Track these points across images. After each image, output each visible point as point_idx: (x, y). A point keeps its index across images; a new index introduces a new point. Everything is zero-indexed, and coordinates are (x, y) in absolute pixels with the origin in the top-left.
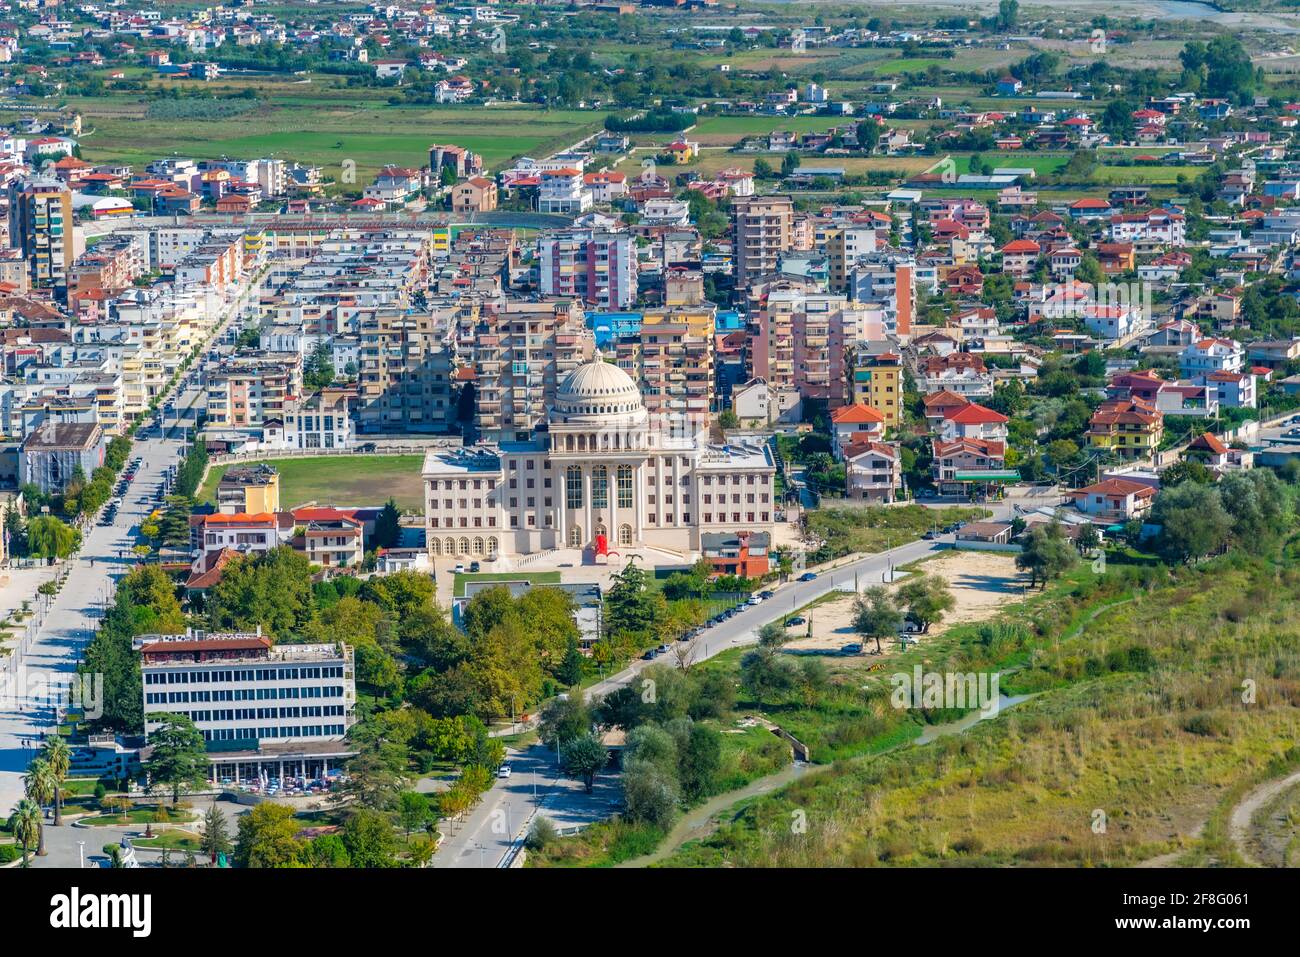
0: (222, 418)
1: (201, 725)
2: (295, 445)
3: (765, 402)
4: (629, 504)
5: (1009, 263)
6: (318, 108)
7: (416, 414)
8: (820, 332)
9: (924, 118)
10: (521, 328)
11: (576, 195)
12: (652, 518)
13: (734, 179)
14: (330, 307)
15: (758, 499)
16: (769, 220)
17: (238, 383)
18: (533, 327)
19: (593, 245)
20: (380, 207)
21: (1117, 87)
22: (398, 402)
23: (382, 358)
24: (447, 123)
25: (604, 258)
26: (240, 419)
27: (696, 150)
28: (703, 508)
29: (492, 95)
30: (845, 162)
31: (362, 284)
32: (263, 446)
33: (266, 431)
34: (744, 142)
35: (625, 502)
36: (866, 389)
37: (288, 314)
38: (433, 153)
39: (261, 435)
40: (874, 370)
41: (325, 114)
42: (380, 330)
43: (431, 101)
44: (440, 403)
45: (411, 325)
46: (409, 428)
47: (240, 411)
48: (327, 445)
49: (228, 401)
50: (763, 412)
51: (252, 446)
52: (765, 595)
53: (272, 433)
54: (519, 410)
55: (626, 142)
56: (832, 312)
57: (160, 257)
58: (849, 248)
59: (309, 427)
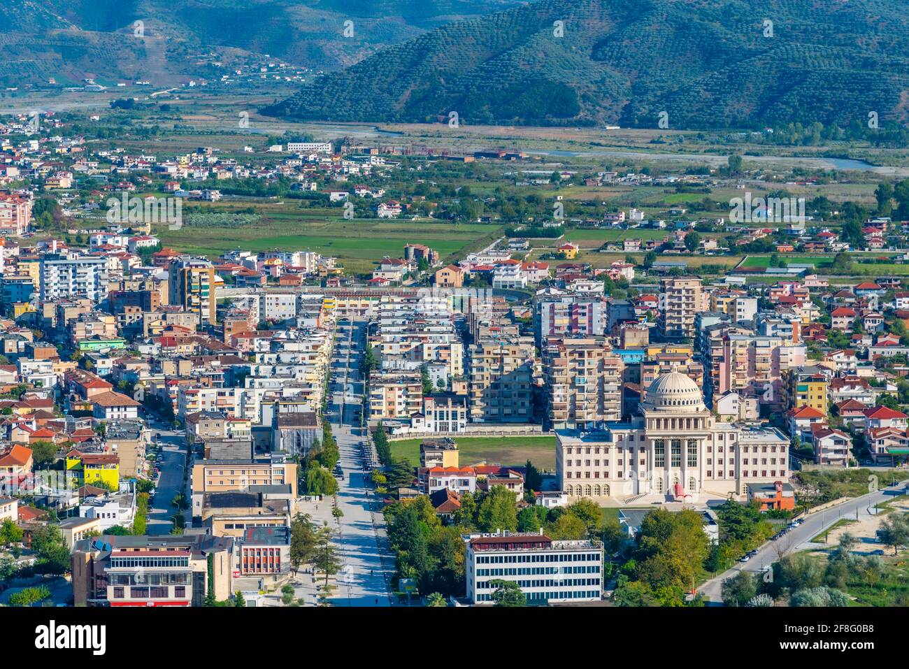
0: (380, 412)
1: (525, 590)
2: (432, 429)
3: (737, 405)
4: (695, 464)
5: (836, 323)
6: (300, 220)
7: (507, 411)
8: (765, 360)
9: (716, 231)
10: (581, 354)
11: (517, 278)
12: (709, 474)
13: (619, 268)
14: (418, 344)
15: (778, 462)
16: (687, 291)
17: (391, 389)
18: (589, 354)
19: (577, 306)
20: (387, 283)
21: (836, 213)
22: (496, 403)
23: (486, 374)
24: (393, 231)
25: (584, 314)
26: (391, 412)
27: (578, 250)
28: (743, 467)
29: (415, 213)
30: (679, 259)
31: (425, 330)
32: (412, 430)
33: (414, 420)
34: (606, 245)
35: (693, 463)
36: (804, 397)
37: (391, 348)
38: (406, 249)
39: (410, 422)
40: (810, 384)
41: (307, 225)
42: (485, 355)
43: (376, 215)
44: (523, 404)
45: (506, 352)
46: (503, 420)
47: (391, 407)
48: (453, 430)
49: (384, 401)
50: (736, 411)
51: (405, 430)
52: (800, 521)
53: (418, 421)
54: (580, 408)
55: (527, 244)
56: (772, 347)
57: (267, 312)
58: (740, 310)
59: (442, 418)
